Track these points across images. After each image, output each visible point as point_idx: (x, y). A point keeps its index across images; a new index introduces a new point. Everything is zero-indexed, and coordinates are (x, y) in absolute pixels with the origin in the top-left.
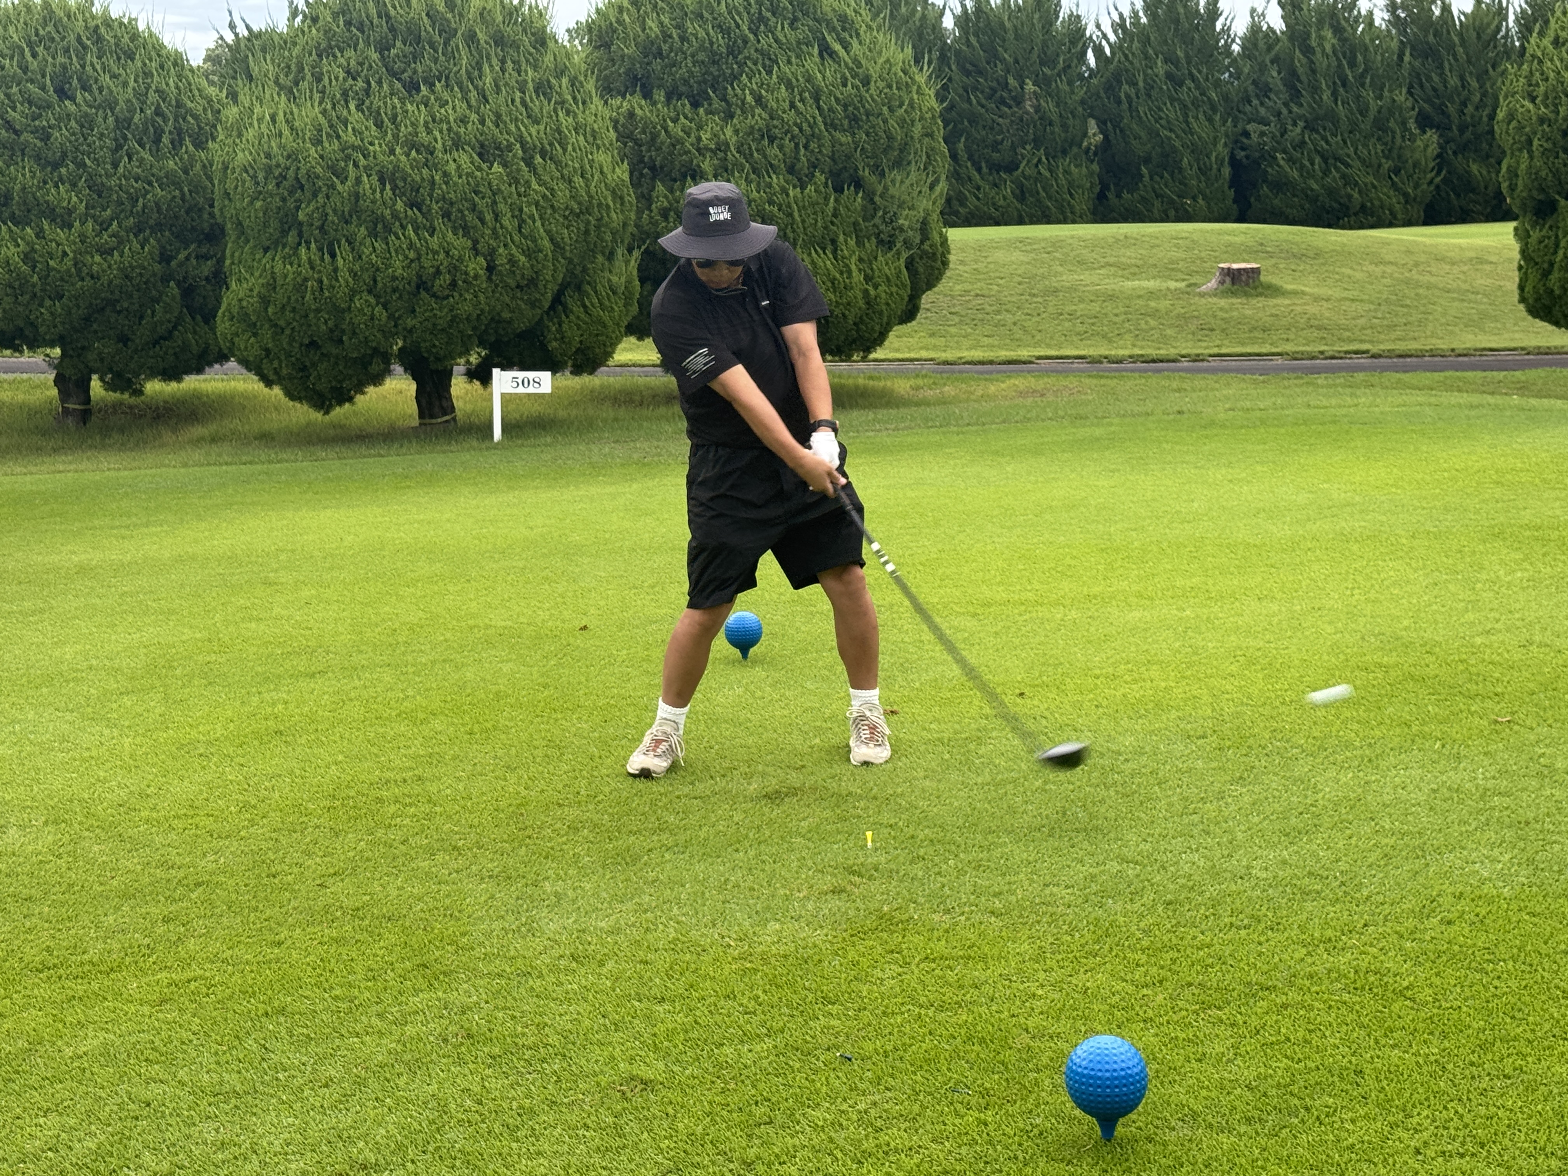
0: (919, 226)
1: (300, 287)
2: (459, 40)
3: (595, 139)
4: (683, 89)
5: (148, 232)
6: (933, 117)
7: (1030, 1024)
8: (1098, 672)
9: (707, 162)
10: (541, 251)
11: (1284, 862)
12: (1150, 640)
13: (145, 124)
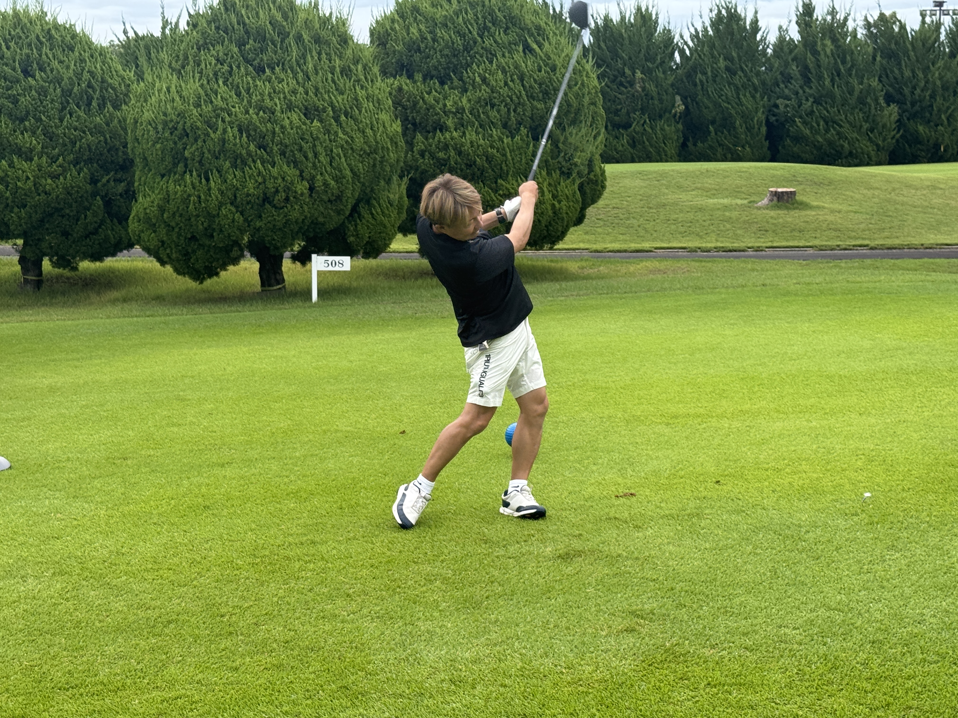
0: (587, 162)
1: (186, 200)
2: (291, 40)
3: (379, 104)
4: (434, 73)
5: (82, 164)
6: (596, 92)
8: (767, 466)
9: (450, 120)
10: (344, 178)
13: (81, 93)
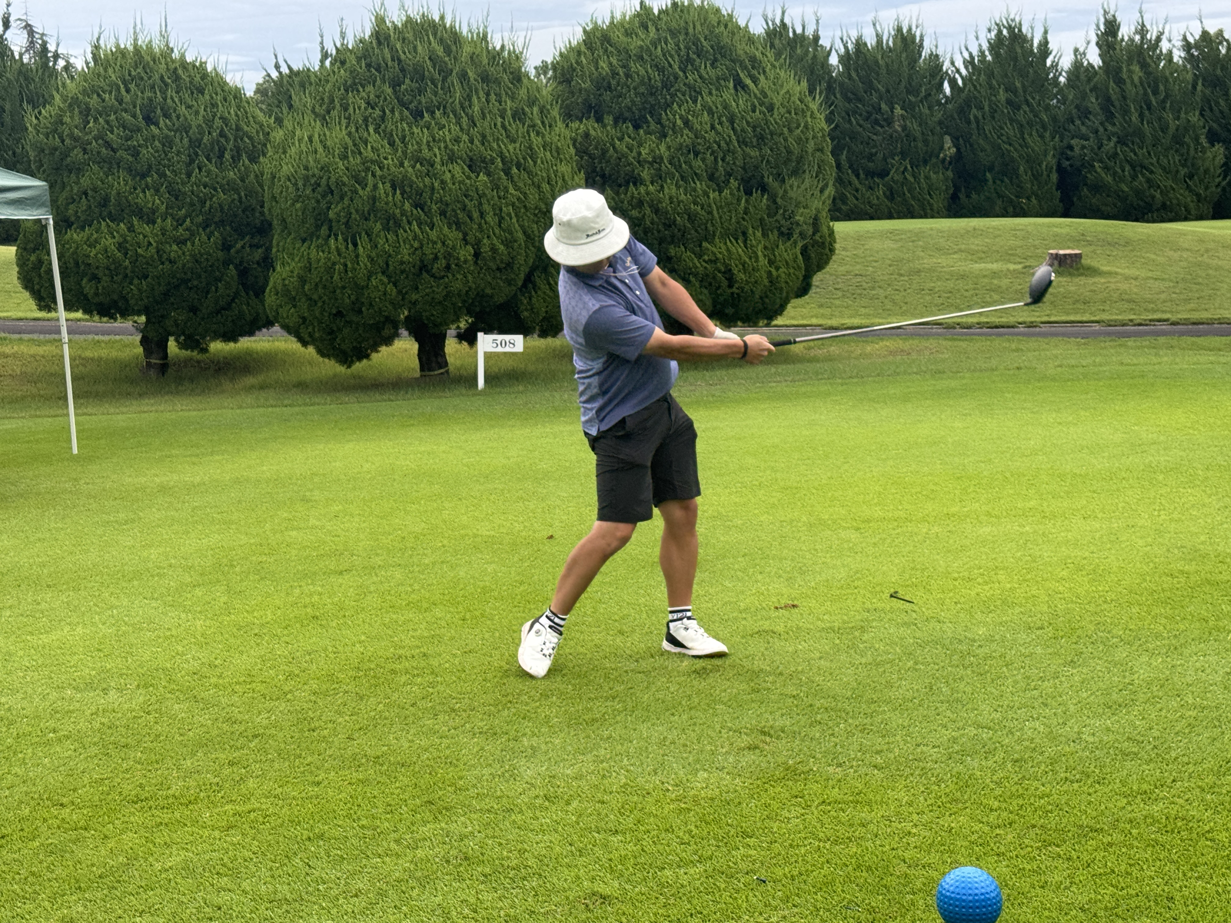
0: (811, 221)
1: (330, 269)
2: (454, 79)
3: (558, 154)
4: (627, 114)
6: (824, 136)
7: (907, 855)
8: (956, 575)
9: (645, 172)
10: (515, 241)
11: (1108, 729)
12: (997, 550)
13: (212, 144)
